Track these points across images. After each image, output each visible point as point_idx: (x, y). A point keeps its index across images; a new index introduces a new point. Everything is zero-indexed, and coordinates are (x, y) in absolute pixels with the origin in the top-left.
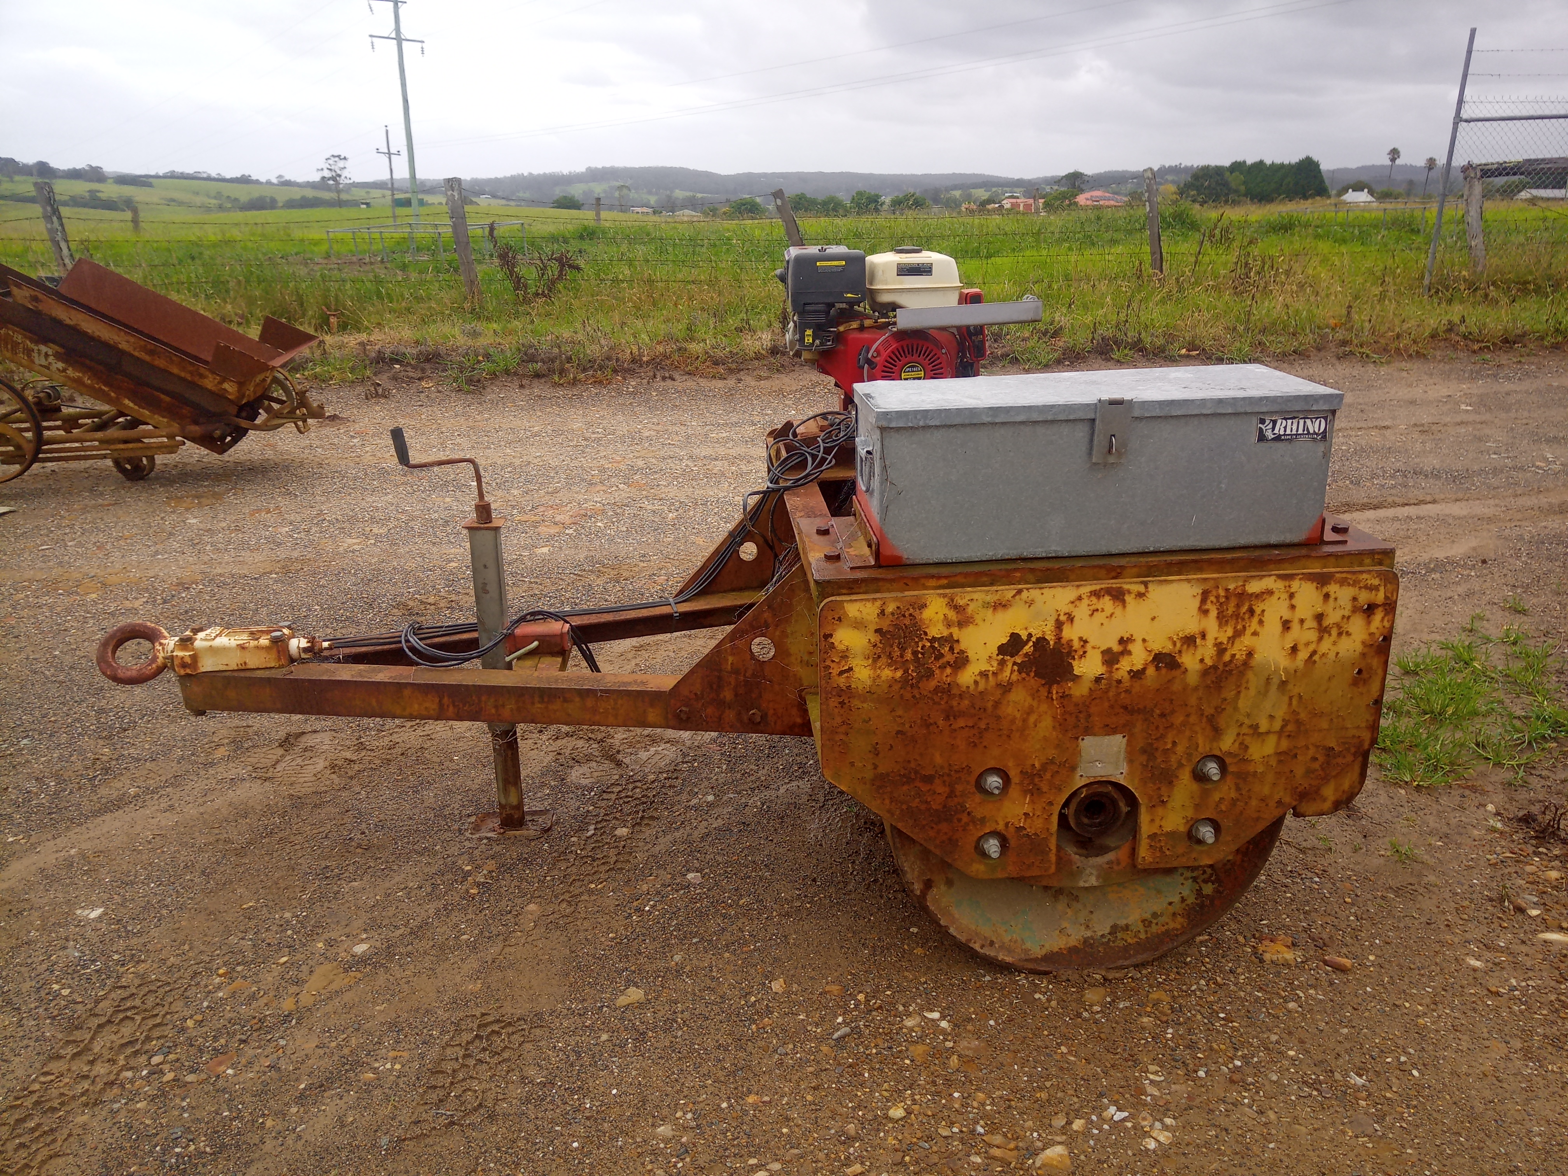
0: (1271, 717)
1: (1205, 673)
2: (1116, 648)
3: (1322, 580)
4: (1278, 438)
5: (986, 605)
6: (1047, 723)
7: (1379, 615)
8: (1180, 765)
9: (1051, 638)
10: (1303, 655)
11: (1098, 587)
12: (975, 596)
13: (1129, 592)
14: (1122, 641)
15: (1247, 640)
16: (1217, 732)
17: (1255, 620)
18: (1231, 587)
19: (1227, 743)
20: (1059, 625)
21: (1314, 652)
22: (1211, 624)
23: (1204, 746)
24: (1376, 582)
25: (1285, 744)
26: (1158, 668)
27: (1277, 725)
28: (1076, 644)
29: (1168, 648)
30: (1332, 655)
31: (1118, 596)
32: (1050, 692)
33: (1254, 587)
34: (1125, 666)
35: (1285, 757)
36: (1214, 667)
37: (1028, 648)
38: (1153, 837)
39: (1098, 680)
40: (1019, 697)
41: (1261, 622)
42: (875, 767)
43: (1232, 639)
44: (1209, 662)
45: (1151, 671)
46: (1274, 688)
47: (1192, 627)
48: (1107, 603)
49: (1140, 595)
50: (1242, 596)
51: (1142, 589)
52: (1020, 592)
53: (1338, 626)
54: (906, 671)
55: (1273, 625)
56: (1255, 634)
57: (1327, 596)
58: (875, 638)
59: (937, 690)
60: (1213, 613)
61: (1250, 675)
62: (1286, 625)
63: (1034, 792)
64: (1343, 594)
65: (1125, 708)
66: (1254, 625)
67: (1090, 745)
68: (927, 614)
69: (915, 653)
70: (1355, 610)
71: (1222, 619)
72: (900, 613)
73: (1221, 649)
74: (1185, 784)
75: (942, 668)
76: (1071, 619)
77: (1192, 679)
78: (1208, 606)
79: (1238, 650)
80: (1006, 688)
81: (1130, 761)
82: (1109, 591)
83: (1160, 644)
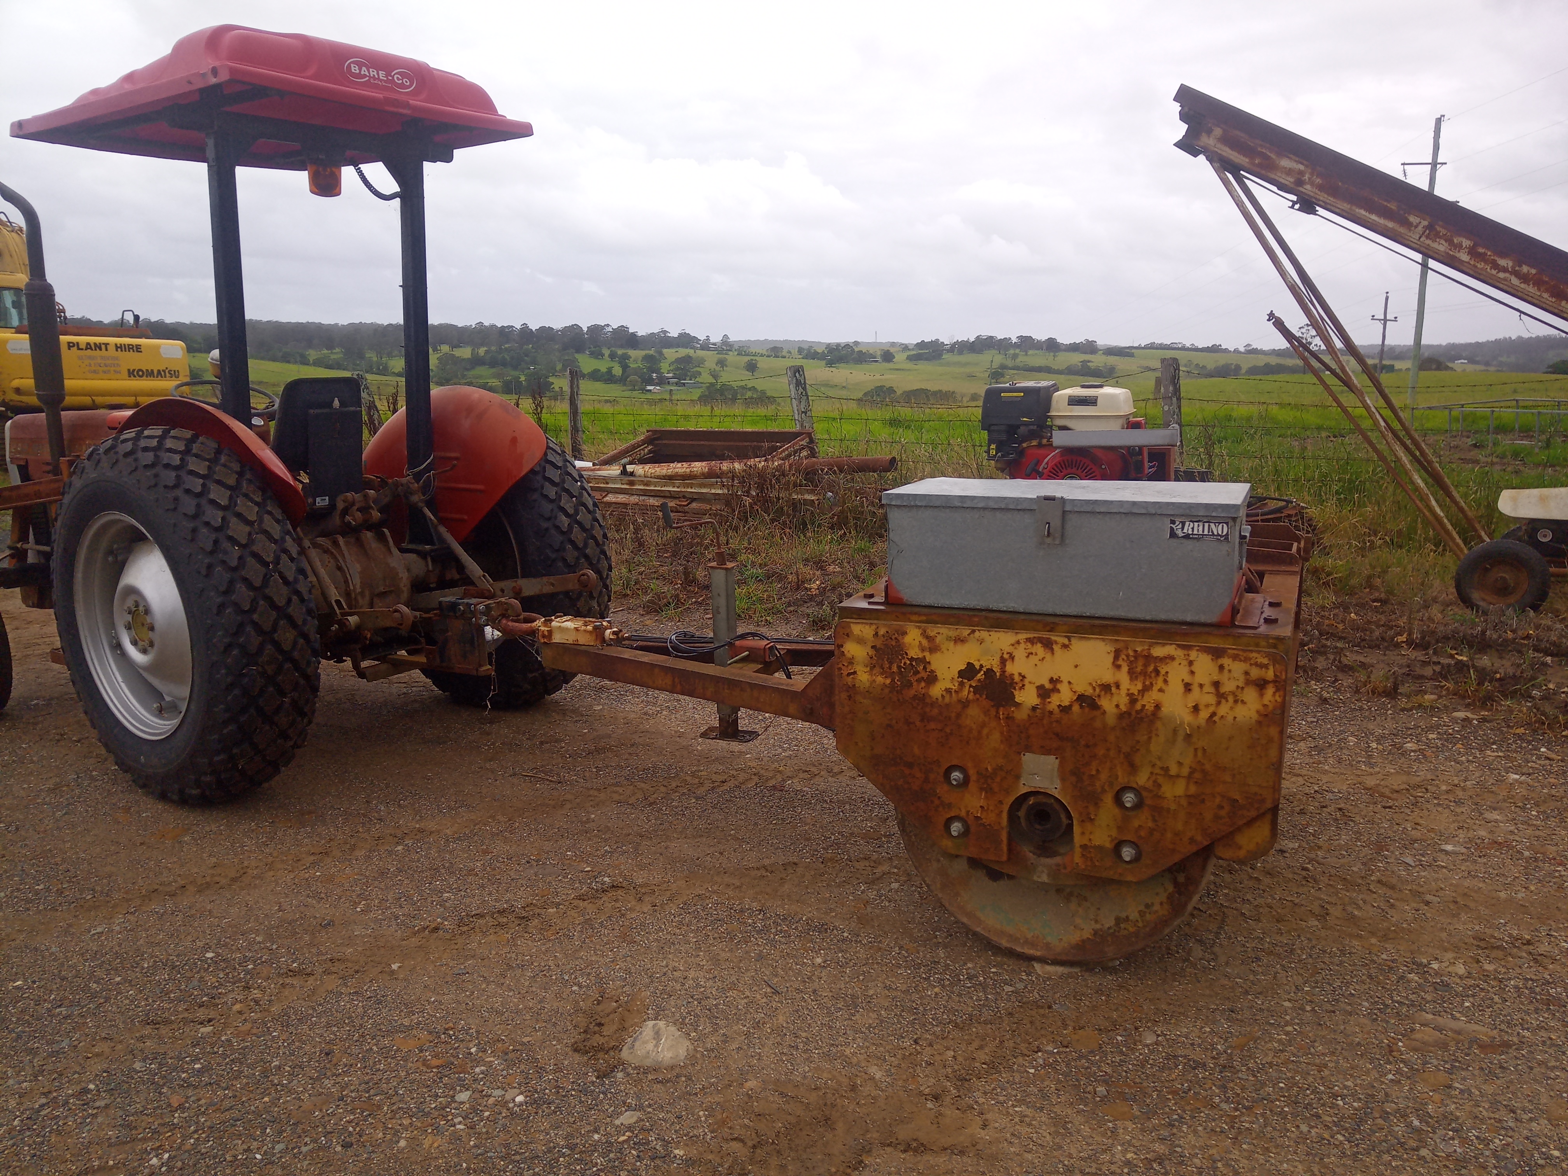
0: (1180, 764)
1: (1121, 716)
2: (1048, 686)
3: (1217, 653)
4: (1187, 537)
5: (949, 639)
6: (996, 736)
7: (1270, 691)
8: (1104, 791)
9: (997, 669)
10: (1204, 714)
11: (1031, 636)
12: (941, 631)
13: (1056, 643)
14: (1051, 680)
15: (1153, 696)
16: (1133, 768)
17: (1160, 680)
18: (1139, 649)
19: (1142, 779)
20: (1003, 661)
21: (1214, 714)
22: (1123, 677)
23: (1122, 779)
24: (1265, 661)
25: (1193, 789)
26: (1081, 707)
27: (1185, 771)
28: (1017, 678)
29: (1089, 691)
30: (1230, 718)
31: (1048, 645)
32: (997, 712)
33: (1159, 651)
34: (1055, 701)
35: (1195, 800)
36: (1128, 713)
37: (980, 676)
38: (1084, 847)
39: (1034, 709)
40: (974, 712)
41: (1166, 681)
42: (872, 749)
43: (1142, 692)
44: (1123, 708)
45: (1076, 708)
46: (1180, 738)
47: (1108, 676)
48: (1039, 649)
49: (1065, 646)
50: (1148, 658)
51: (1066, 641)
52: (973, 631)
53: (1233, 693)
54: (893, 680)
55: (1175, 685)
56: (1161, 690)
57: (1221, 668)
58: (872, 652)
59: (915, 697)
60: (1125, 669)
61: (1159, 724)
62: (1188, 687)
63: (988, 790)
64: (1237, 668)
65: (1057, 735)
66: (1160, 683)
67: (1029, 760)
68: (908, 639)
69: (899, 667)
70: (1248, 682)
71: (1131, 673)
72: (888, 636)
73: (1133, 700)
74: (1108, 811)
75: (919, 681)
76: (1012, 658)
77: (1111, 720)
78: (1120, 662)
79: (1148, 701)
80: (965, 704)
81: (1063, 779)
82: (1040, 640)
83: (1082, 688)
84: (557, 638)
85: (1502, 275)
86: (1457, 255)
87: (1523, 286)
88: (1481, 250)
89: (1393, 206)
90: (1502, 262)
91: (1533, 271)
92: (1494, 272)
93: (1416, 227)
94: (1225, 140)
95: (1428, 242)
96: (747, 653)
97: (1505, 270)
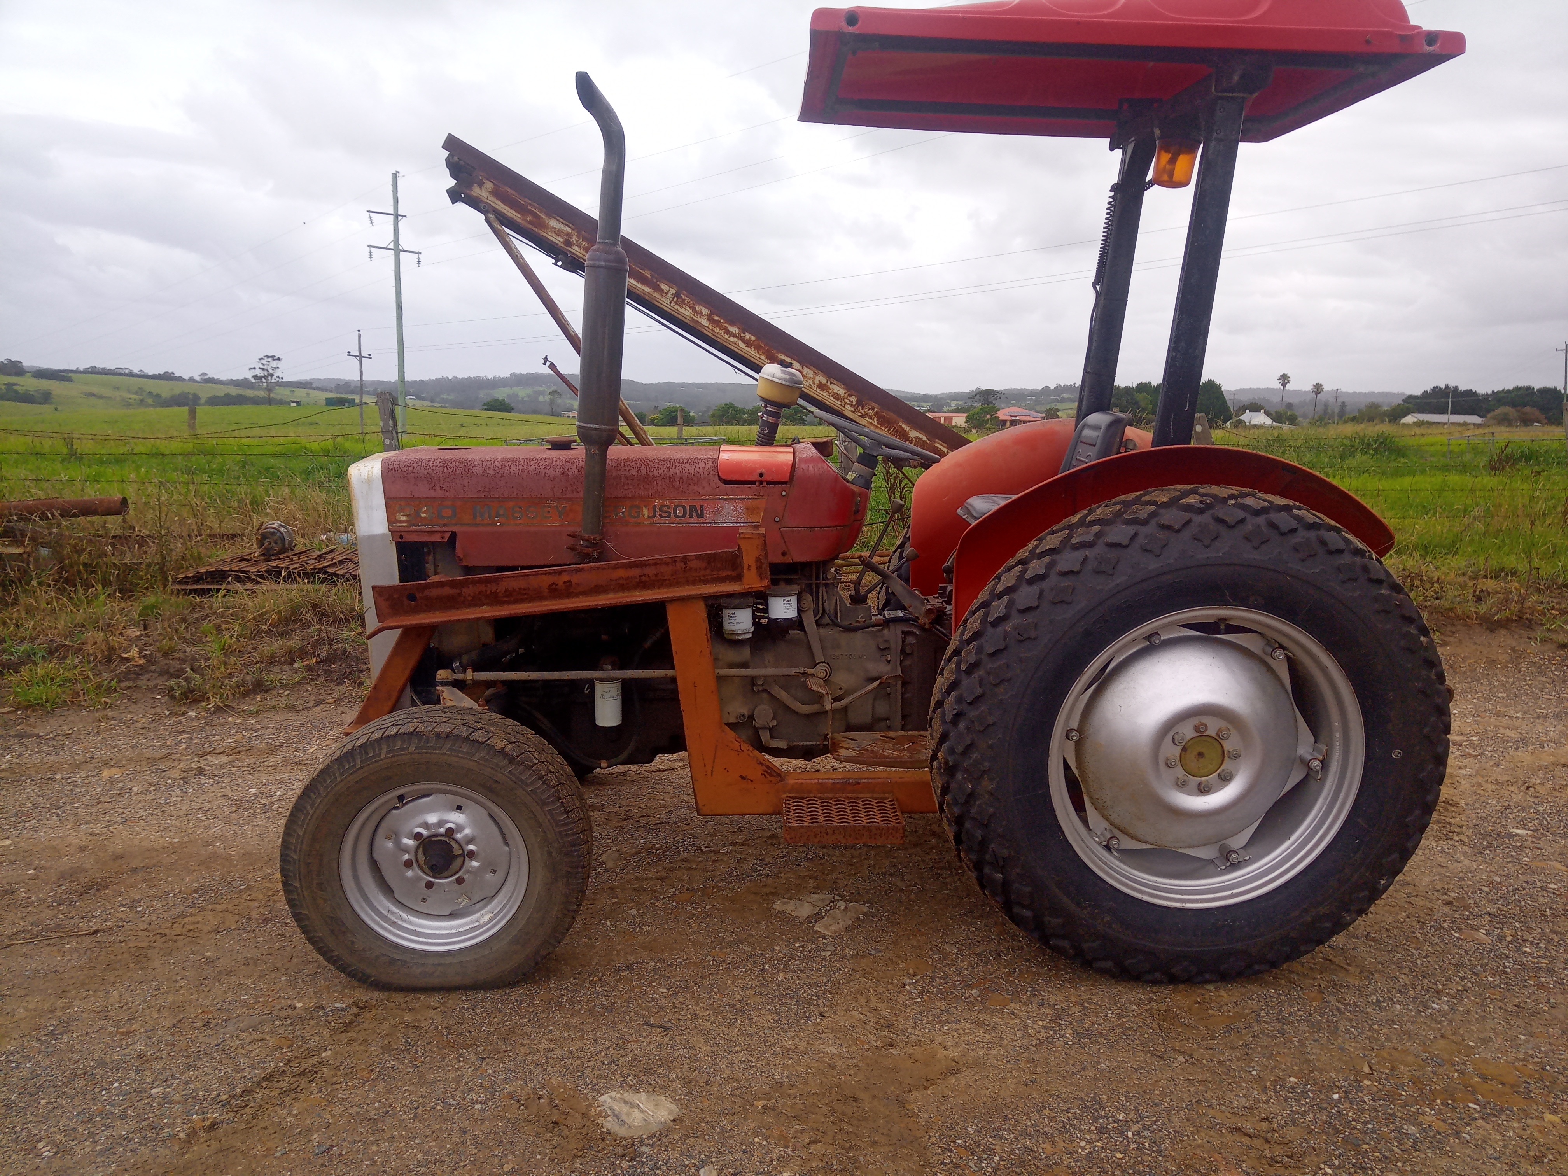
85: (732, 339)
86: (699, 320)
87: (747, 349)
88: (716, 318)
89: (647, 274)
90: (732, 329)
91: (753, 338)
92: (727, 336)
93: (667, 294)
94: (496, 193)
95: (677, 307)
97: (734, 336)
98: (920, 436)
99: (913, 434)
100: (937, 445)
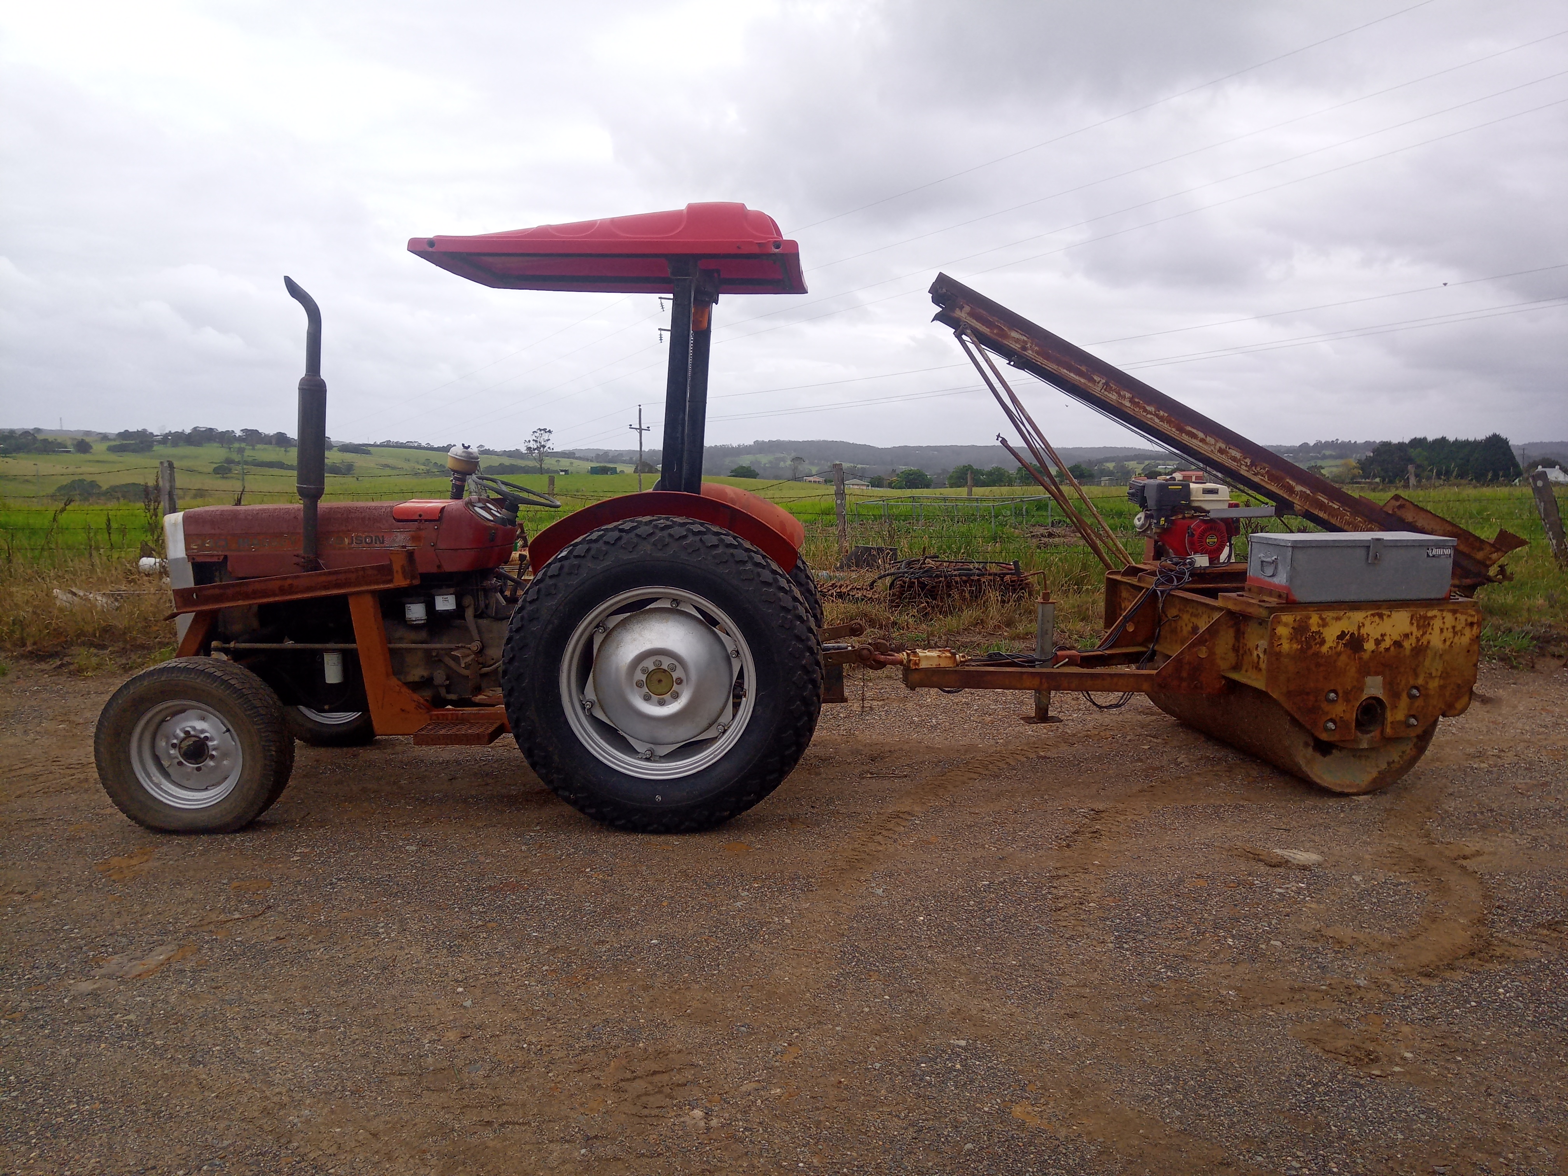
0: (1437, 670)
1: (1413, 650)
2: (1380, 638)
3: (1454, 612)
4: (1434, 556)
5: (1333, 618)
6: (1354, 669)
7: (1475, 627)
8: (1403, 690)
9: (1356, 633)
10: (1448, 643)
11: (1373, 612)
12: (1329, 614)
13: (1385, 614)
14: (1382, 635)
15: (1427, 636)
16: (1416, 676)
17: (1430, 628)
18: (1422, 614)
19: (1420, 681)
20: (1359, 627)
21: (1452, 642)
22: (1414, 629)
23: (1412, 682)
24: (1474, 613)
25: (1442, 682)
26: (1395, 648)
27: (1439, 673)
28: (1365, 636)
29: (1399, 639)
30: (1459, 644)
31: (1381, 616)
32: (1355, 657)
33: (1430, 614)
34: (1383, 646)
35: (1442, 688)
36: (1416, 647)
37: (1348, 637)
38: (1392, 723)
39: (1373, 652)
40: (1343, 658)
41: (1432, 629)
42: (1288, 687)
43: (1422, 636)
44: (1414, 645)
45: (1392, 648)
46: (1438, 657)
47: (1407, 630)
48: (1377, 618)
49: (1389, 616)
50: (1425, 618)
51: (1389, 613)
52: (1346, 613)
53: (1461, 631)
54: (1302, 646)
55: (1437, 630)
56: (1430, 634)
57: (1456, 619)
58: (1291, 631)
59: (1313, 654)
60: (1415, 625)
61: (1429, 651)
62: (1442, 630)
63: (1348, 701)
64: (1462, 618)
65: (1382, 664)
66: (1430, 630)
67: (1369, 680)
68: (1311, 621)
69: (1306, 638)
70: (1466, 625)
71: (1418, 627)
72: (1301, 620)
73: (1418, 640)
74: (1404, 701)
75: (1316, 644)
76: (1364, 625)
77: (1408, 652)
78: (1413, 621)
79: (1424, 640)
80: (1339, 654)
81: (1384, 688)
82: (1378, 614)
83: (1396, 637)
84: (923, 665)
85: (1149, 416)
86: (1123, 402)
87: (1161, 423)
88: (1137, 400)
89: (1084, 369)
90: (1149, 408)
91: (1166, 415)
92: (1145, 414)
93: (1098, 383)
94: (972, 314)
95: (1106, 393)
96: (1067, 660)
97: (1151, 413)
98: (1304, 490)
99: (1299, 488)
100: (1319, 497)
